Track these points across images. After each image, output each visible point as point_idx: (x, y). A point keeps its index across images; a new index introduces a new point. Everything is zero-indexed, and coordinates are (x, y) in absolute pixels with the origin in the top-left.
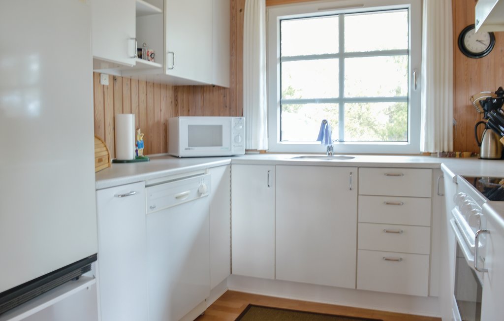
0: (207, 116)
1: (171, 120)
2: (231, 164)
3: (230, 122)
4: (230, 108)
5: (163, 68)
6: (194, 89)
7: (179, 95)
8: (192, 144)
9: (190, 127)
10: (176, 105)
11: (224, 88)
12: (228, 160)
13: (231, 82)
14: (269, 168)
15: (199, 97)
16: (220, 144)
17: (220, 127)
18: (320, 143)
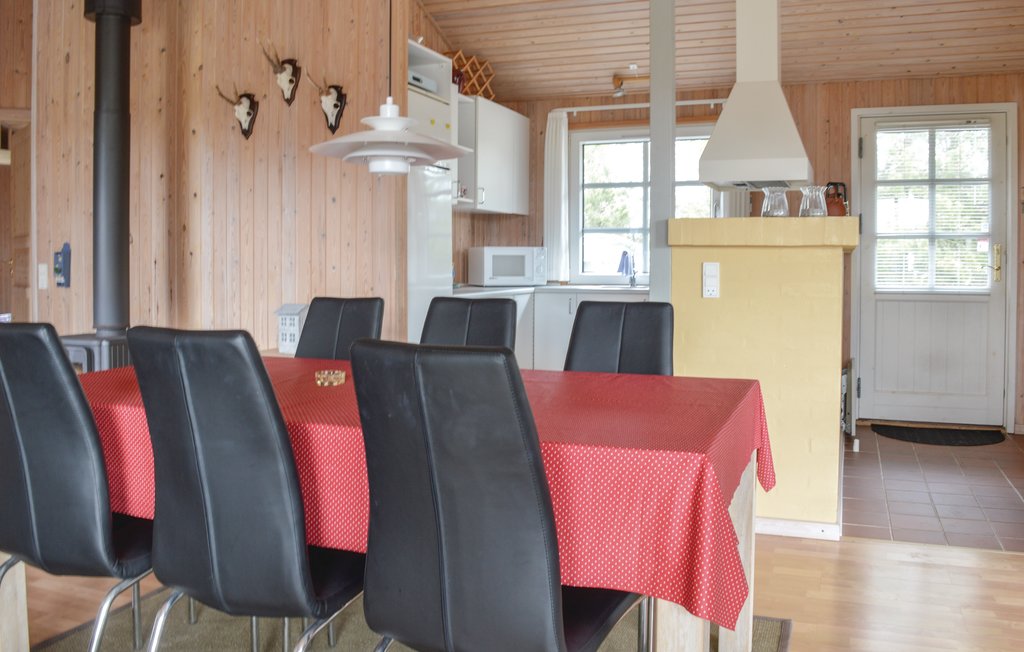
0: (503, 246)
1: (471, 249)
2: (534, 293)
3: (533, 253)
4: (529, 237)
5: (475, 203)
6: (489, 217)
7: (476, 222)
8: (496, 273)
9: (495, 257)
10: (473, 233)
11: (523, 216)
12: (532, 289)
13: (530, 211)
14: (570, 296)
15: (495, 226)
16: (522, 274)
17: (523, 257)
18: (620, 274)
